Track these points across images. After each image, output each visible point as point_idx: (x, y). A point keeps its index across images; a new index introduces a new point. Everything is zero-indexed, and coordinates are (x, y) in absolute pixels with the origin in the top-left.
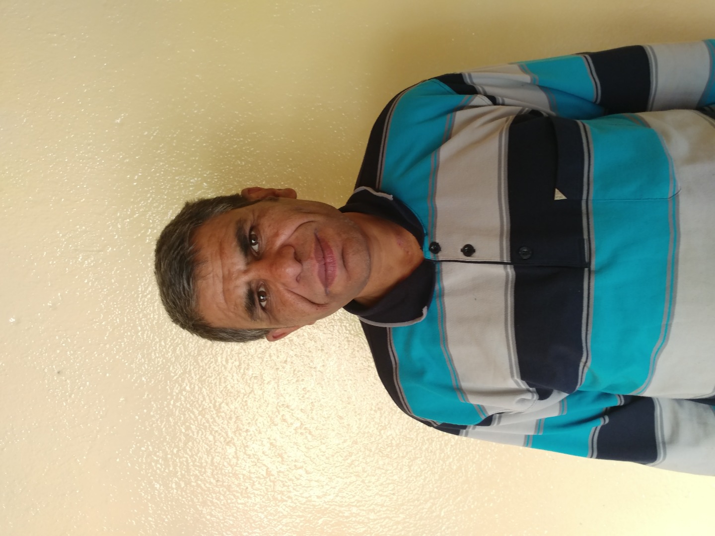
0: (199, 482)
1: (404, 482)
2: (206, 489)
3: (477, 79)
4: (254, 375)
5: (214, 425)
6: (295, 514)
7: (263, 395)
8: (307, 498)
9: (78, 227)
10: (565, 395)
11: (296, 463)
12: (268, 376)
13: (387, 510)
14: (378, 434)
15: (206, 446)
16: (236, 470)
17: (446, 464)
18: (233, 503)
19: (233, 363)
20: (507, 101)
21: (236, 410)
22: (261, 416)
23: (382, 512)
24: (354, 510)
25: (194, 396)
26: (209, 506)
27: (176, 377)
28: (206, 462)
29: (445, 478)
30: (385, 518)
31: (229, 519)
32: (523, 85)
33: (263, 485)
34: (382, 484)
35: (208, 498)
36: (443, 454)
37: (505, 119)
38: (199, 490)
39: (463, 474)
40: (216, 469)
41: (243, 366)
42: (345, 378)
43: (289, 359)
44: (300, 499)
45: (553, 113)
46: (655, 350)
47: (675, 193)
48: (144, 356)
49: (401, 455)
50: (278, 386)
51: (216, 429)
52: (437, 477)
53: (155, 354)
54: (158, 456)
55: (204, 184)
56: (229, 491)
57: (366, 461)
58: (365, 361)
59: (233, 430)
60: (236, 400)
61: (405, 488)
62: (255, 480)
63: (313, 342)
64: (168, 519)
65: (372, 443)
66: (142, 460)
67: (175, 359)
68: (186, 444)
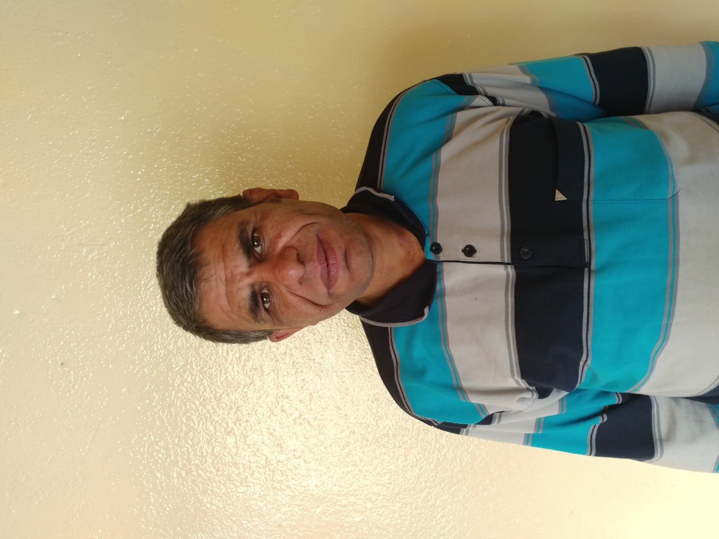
0: (200, 472)
1: (400, 472)
2: (207, 478)
3: (477, 80)
4: (254, 367)
5: (214, 415)
6: (294, 503)
7: (263, 386)
8: (305, 487)
9: (82, 221)
10: (565, 393)
11: (295, 453)
12: (267, 367)
13: (384, 499)
14: (375, 424)
15: (206, 436)
16: (236, 460)
17: (441, 454)
18: (232, 492)
19: (233, 355)
20: (507, 101)
21: (237, 401)
22: (261, 407)
23: (379, 501)
24: (352, 499)
25: (195, 387)
26: (209, 495)
27: (178, 368)
28: (207, 452)
29: (440, 467)
30: (381, 507)
31: (229, 508)
32: (523, 86)
33: (263, 474)
34: (378, 474)
35: (209, 487)
36: (438, 444)
37: (505, 120)
38: (200, 479)
39: (457, 463)
40: (216, 459)
41: (243, 358)
42: (343, 370)
43: (288, 351)
44: (298, 488)
45: (553, 114)
46: (655, 350)
47: (675, 193)
48: (147, 348)
49: (398, 445)
50: (278, 378)
51: (217, 419)
52: (432, 466)
53: (157, 346)
54: (159, 446)
55: (206, 179)
56: (229, 480)
57: (363, 451)
58: (362, 353)
59: (234, 421)
60: (236, 391)
61: (401, 478)
62: (254, 469)
63: (312, 335)
64: (169, 507)
65: (369, 433)
66: (144, 450)
67: (177, 351)
68: (187, 434)
